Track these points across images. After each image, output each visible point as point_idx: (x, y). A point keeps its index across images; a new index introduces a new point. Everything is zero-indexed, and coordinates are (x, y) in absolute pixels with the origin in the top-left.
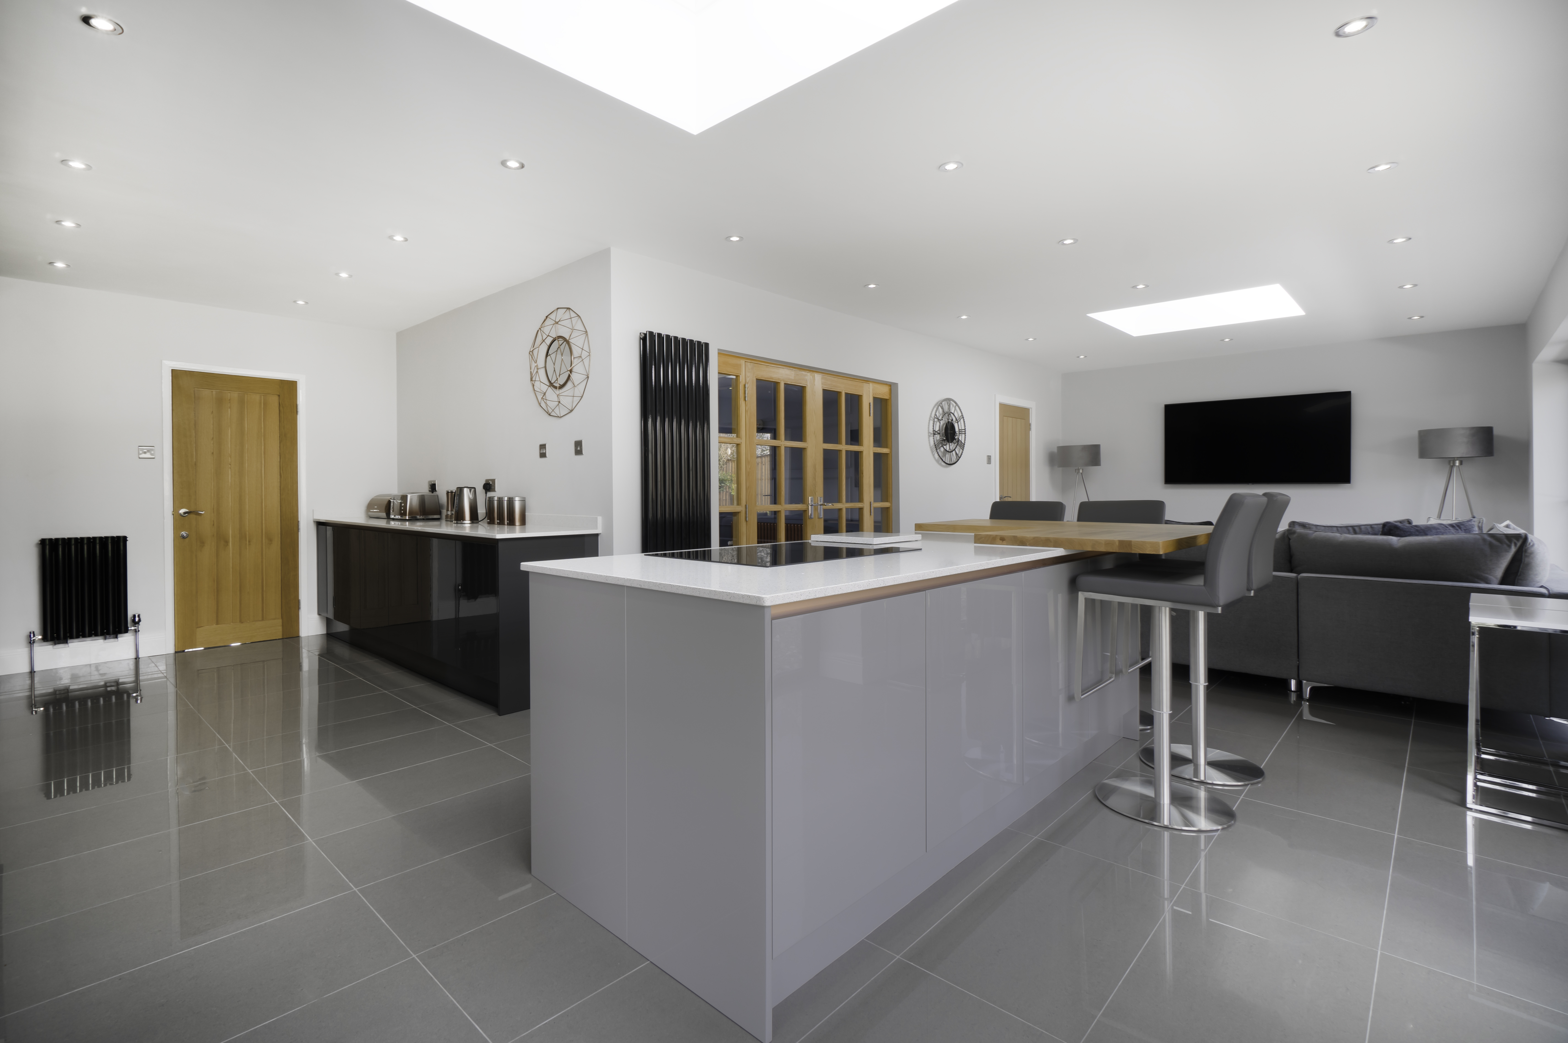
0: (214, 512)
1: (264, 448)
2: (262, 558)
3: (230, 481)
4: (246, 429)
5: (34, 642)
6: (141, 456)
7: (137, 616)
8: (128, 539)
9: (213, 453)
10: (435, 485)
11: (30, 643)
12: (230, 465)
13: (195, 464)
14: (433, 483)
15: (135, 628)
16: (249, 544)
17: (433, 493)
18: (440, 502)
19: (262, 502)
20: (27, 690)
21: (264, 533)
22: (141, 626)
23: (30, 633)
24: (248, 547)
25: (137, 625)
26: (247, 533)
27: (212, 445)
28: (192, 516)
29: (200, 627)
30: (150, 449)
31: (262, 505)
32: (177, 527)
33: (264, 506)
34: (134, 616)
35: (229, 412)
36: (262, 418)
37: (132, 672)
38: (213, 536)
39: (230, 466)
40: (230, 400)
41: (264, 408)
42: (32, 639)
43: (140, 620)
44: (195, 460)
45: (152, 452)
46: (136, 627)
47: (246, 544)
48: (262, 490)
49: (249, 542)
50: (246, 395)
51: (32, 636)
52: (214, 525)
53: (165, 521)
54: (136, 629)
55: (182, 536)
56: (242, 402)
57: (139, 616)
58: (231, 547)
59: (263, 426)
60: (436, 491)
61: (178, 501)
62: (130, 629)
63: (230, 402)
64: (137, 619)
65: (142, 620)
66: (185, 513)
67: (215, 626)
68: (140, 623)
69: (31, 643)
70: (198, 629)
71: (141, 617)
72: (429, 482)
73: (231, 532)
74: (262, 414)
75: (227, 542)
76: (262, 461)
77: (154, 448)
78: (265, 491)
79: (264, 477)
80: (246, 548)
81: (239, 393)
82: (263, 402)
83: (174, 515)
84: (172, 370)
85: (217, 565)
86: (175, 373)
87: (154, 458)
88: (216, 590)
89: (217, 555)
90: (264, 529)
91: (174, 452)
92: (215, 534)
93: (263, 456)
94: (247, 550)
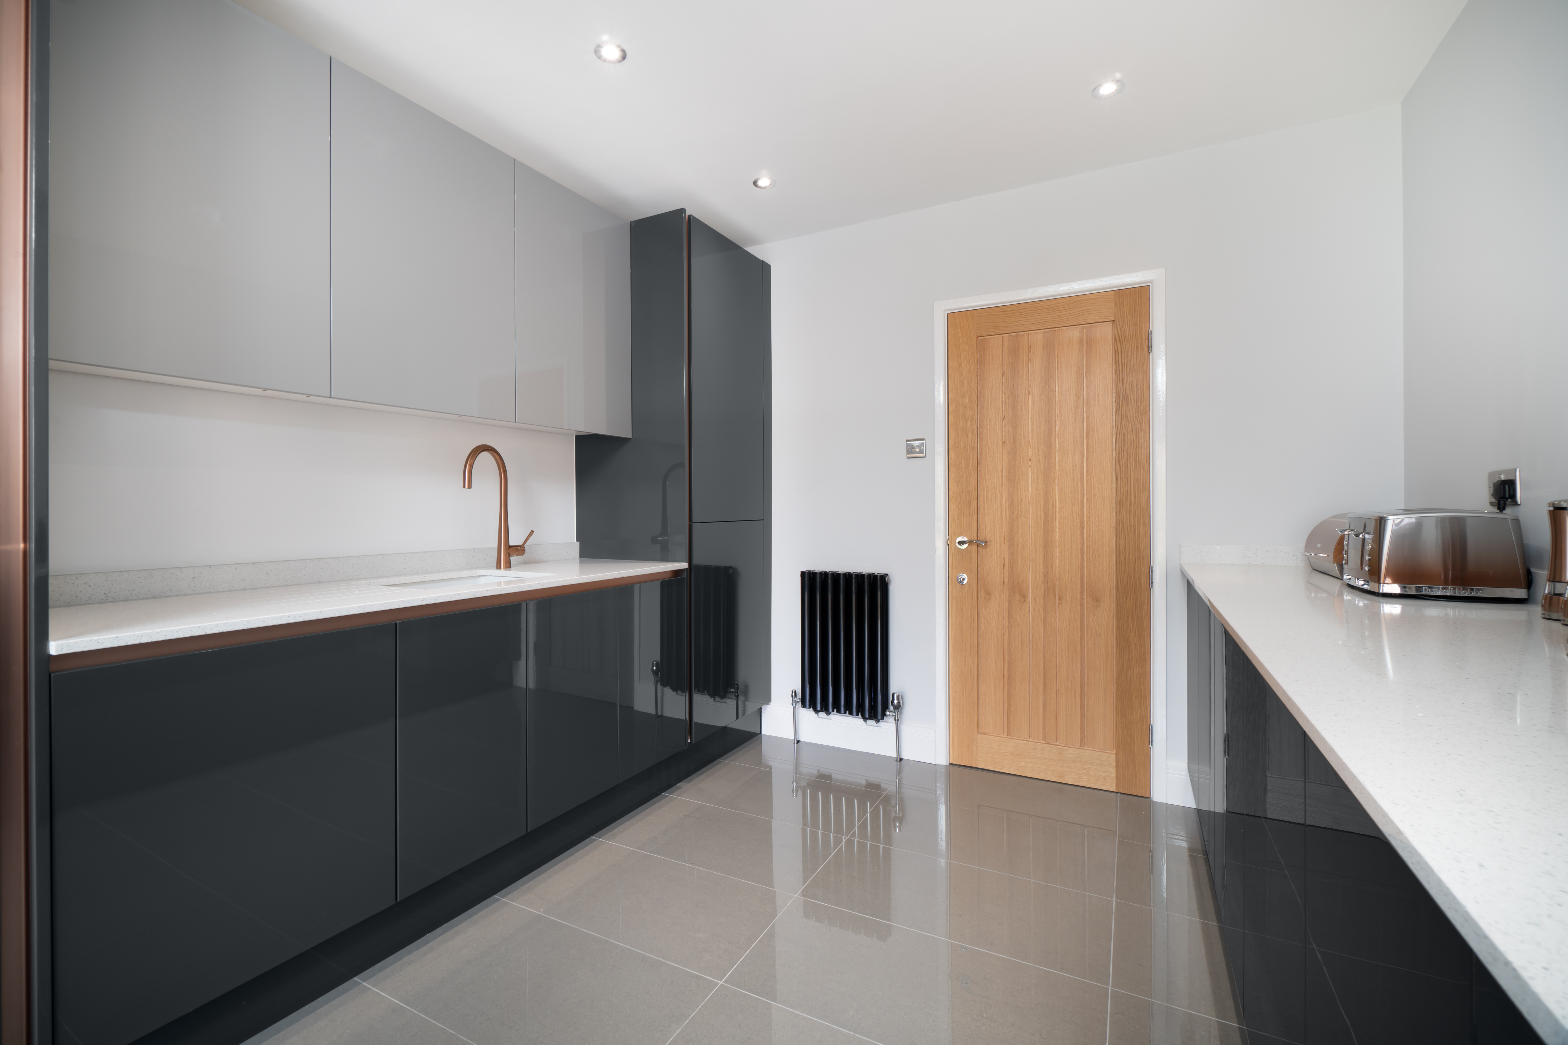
0: (1005, 542)
1: (1086, 427)
2: (1082, 632)
3: (1030, 489)
4: (1057, 395)
5: (796, 704)
7: (897, 698)
8: (889, 578)
9: (1003, 443)
10: (1511, 484)
11: (793, 704)
12: (1031, 461)
13: (978, 463)
14: (1503, 477)
15: (896, 714)
16: (1060, 604)
17: (1501, 508)
18: (1525, 542)
19: (1083, 528)
21: (1085, 585)
22: (903, 712)
23: (793, 691)
24: (1058, 609)
25: (901, 709)
26: (1057, 583)
27: (1003, 429)
28: (971, 546)
29: (984, 735)
30: (920, 444)
31: (1082, 532)
32: (953, 566)
34: (894, 697)
35: (1029, 367)
36: (1085, 370)
38: (1004, 583)
39: (1030, 463)
40: (1030, 346)
41: (1086, 351)
42: (794, 700)
43: (905, 702)
44: (979, 456)
45: (923, 448)
46: (899, 711)
47: (1055, 602)
48: (1083, 505)
49: (1060, 599)
50: (1056, 333)
51: (794, 697)
52: (1004, 565)
53: (936, 554)
54: (898, 716)
55: (961, 582)
56: (1050, 347)
57: (903, 697)
58: (1030, 605)
60: (1515, 503)
61: (953, 523)
62: (890, 712)
63: (1030, 351)
64: (901, 699)
65: (907, 701)
66: (963, 543)
67: (1006, 739)
68: (906, 707)
72: (1491, 475)
73: (1032, 578)
75: (1024, 596)
76: (1084, 450)
77: (924, 441)
78: (1087, 505)
79: (1087, 480)
80: (1056, 611)
81: (1045, 332)
82: (1085, 340)
83: (948, 545)
84: (948, 314)
85: (1009, 635)
86: (953, 319)
87: (925, 457)
88: (1006, 676)
89: (1010, 618)
90: (1085, 577)
91: (950, 446)
92: (1006, 581)
93: (1085, 441)
94: (1058, 613)
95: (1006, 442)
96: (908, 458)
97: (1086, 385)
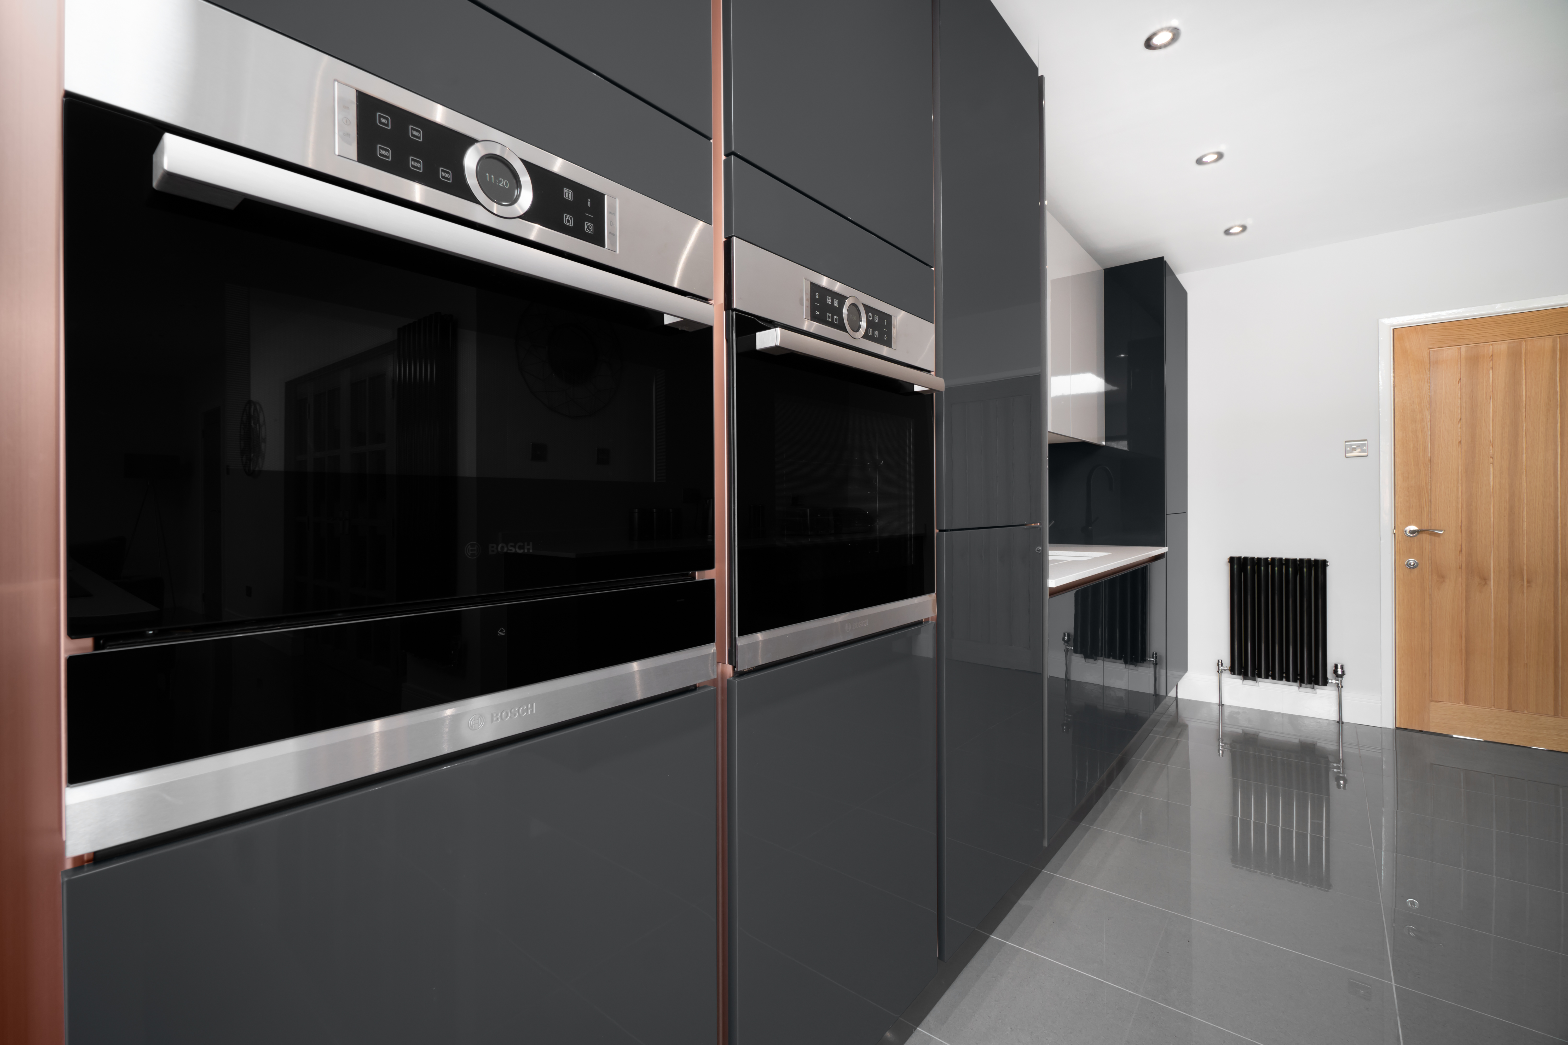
0: (1461, 532)
1: (1561, 427)
2: (1556, 611)
3: (1492, 484)
4: (1524, 399)
5: (1222, 672)
6: (1348, 455)
7: (1339, 667)
8: (1328, 564)
9: (1460, 442)
11: (1218, 672)
12: (1493, 458)
13: (1430, 461)
15: (1337, 682)
16: (1528, 586)
19: (1556, 518)
20: (1216, 724)
21: (1560, 570)
22: (1346, 680)
23: (1219, 661)
24: (1525, 591)
25: (1339, 679)
26: (1525, 568)
27: (1460, 430)
28: (1424, 536)
29: (1436, 701)
30: (1362, 444)
31: (1556, 522)
32: (1398, 553)
33: (1560, 525)
34: (1336, 666)
35: (1491, 375)
36: (1558, 375)
37: (1334, 737)
38: (1461, 568)
39: (1491, 459)
40: (1492, 356)
41: (1561, 359)
42: (1220, 668)
43: (1343, 673)
44: (1429, 455)
45: (1364, 448)
46: (1338, 680)
47: (1523, 585)
48: (1556, 498)
49: (1528, 582)
50: (1524, 343)
51: (1220, 666)
52: (1461, 551)
53: (1381, 542)
54: (1338, 684)
55: (1407, 564)
56: (1516, 356)
57: (1342, 667)
58: (1492, 587)
59: (1558, 389)
61: (1400, 515)
62: (1330, 681)
63: (1492, 360)
64: (1340, 672)
65: (1346, 672)
66: (1412, 532)
67: (1461, 705)
68: (1345, 677)
69: (1220, 672)
70: (1432, 704)
71: (1345, 668)
73: (1494, 563)
74: (1558, 369)
75: (1485, 580)
76: (1557, 448)
77: (1366, 442)
78: (1561, 498)
79: (1561, 475)
80: (1523, 592)
81: (1509, 343)
82: (1559, 348)
83: (1395, 534)
84: (1393, 329)
85: (1467, 614)
86: (1398, 334)
87: (1367, 456)
88: (1464, 651)
89: (1467, 598)
90: (1560, 562)
91: (1396, 446)
92: (1464, 565)
93: (1559, 440)
94: (1525, 595)
95: (1463, 442)
96: (1346, 457)
97: (1560, 389)
